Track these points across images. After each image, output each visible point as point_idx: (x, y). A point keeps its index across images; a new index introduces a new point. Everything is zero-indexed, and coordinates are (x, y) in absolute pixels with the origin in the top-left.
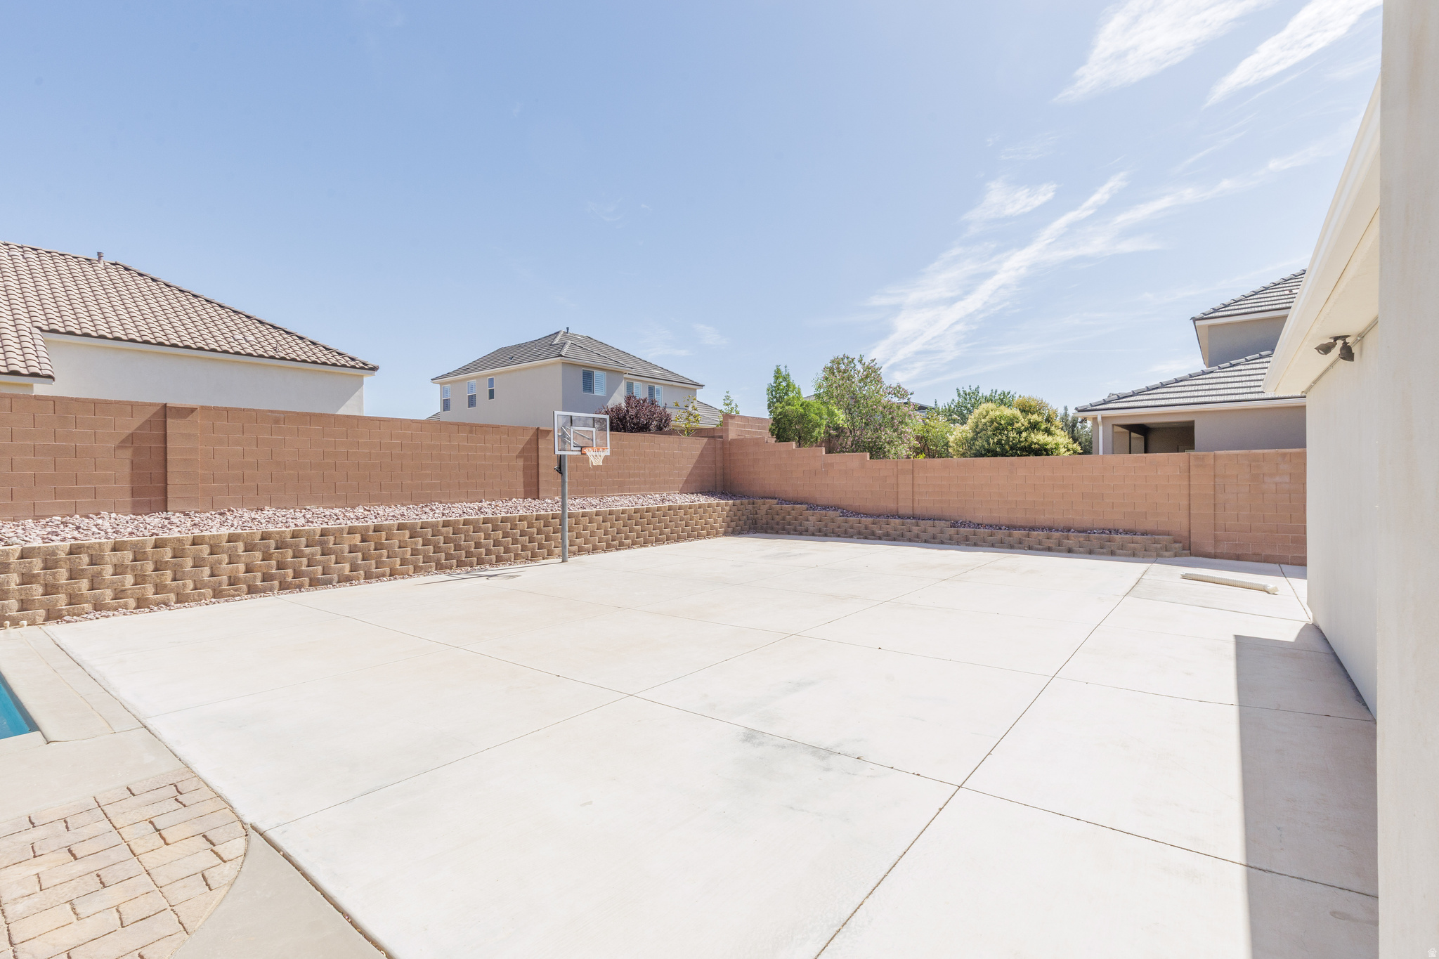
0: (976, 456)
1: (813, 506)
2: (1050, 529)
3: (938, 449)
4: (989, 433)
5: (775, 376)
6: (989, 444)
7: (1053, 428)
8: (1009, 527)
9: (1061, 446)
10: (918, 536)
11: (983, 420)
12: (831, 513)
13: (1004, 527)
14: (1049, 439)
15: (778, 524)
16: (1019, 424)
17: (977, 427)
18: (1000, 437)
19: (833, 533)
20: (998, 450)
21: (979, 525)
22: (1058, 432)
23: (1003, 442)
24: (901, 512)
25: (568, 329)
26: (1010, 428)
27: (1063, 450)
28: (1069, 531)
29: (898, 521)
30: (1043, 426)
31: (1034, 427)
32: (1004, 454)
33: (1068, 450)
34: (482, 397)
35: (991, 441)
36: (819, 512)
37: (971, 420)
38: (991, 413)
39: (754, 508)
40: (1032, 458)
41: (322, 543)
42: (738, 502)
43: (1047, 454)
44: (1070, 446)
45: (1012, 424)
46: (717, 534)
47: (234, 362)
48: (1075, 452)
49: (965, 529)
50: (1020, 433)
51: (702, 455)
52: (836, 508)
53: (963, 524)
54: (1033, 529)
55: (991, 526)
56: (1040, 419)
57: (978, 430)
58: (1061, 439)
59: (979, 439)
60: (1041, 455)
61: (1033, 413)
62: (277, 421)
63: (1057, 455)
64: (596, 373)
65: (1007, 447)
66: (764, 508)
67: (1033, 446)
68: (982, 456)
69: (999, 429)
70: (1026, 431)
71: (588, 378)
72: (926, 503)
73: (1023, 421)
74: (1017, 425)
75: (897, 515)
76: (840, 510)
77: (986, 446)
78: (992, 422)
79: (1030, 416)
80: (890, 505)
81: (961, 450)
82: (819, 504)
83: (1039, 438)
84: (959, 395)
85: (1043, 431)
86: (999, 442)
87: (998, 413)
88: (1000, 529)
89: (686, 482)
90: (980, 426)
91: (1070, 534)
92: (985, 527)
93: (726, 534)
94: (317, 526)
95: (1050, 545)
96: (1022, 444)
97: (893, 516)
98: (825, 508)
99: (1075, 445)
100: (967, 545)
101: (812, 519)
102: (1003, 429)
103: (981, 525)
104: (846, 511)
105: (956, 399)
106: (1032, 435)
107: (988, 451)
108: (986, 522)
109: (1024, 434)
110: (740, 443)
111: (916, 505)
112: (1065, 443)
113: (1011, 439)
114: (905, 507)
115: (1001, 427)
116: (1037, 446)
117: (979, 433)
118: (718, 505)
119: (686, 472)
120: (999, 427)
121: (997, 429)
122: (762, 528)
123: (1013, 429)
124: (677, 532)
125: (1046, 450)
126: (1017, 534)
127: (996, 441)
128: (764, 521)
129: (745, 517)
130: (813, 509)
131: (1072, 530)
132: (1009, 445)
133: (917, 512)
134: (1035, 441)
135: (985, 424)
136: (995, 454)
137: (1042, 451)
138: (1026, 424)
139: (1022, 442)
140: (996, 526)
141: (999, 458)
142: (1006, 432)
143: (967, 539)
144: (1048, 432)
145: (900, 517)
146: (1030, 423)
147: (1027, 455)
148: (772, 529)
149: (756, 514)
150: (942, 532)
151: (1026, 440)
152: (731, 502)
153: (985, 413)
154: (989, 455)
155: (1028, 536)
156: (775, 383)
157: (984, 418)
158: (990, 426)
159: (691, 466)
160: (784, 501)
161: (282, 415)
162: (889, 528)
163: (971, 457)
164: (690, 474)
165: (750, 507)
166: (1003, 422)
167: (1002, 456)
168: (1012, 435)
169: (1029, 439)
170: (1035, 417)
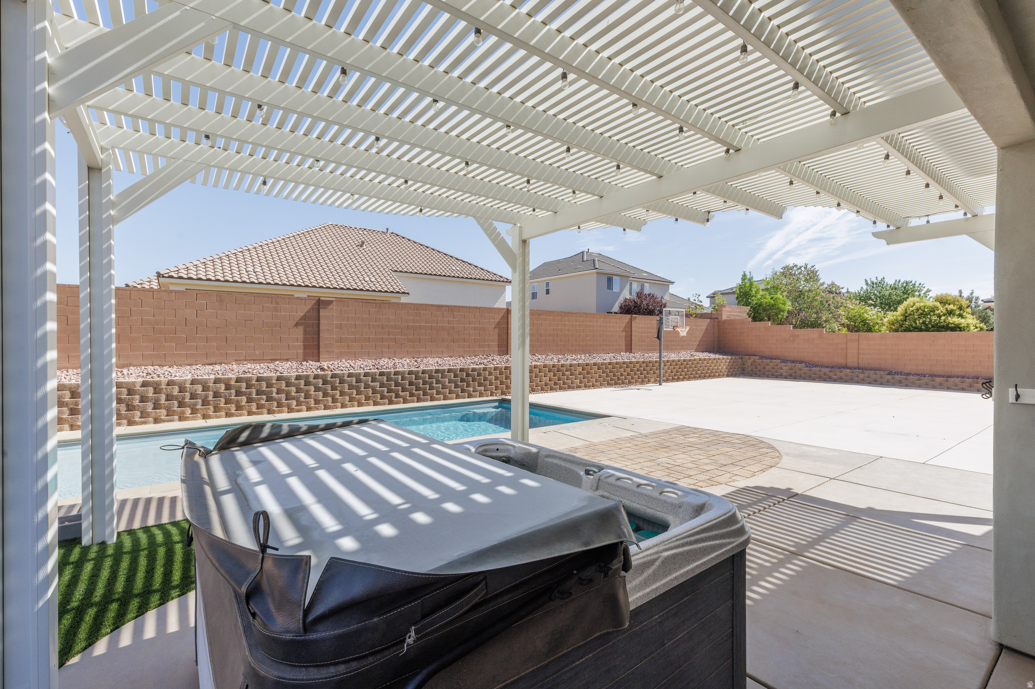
0: (905, 331)
1: (784, 361)
2: (963, 377)
3: (857, 324)
4: (916, 317)
5: (742, 278)
6: (916, 324)
7: (965, 314)
8: (931, 376)
9: (972, 325)
10: (863, 380)
11: (911, 309)
12: (799, 365)
13: (928, 376)
14: (962, 321)
15: (760, 371)
16: (939, 311)
17: (906, 313)
18: (924, 319)
19: (800, 377)
20: (923, 327)
21: (908, 374)
22: (968, 316)
23: (927, 322)
24: (849, 365)
25: (588, 249)
26: (932, 313)
27: (972, 328)
28: (978, 378)
29: (848, 370)
30: (957, 312)
31: (950, 313)
32: (927, 330)
33: (977, 328)
34: (541, 293)
35: (918, 322)
36: (790, 365)
37: (901, 309)
38: (917, 304)
39: (742, 361)
40: (949, 333)
41: (570, 370)
42: (733, 357)
43: (961, 331)
44: (978, 325)
45: (934, 311)
46: (723, 376)
47: (455, 281)
48: (981, 329)
49: (899, 376)
50: (940, 317)
51: (707, 329)
52: (801, 362)
53: (897, 373)
54: (950, 377)
55: (917, 375)
56: (955, 308)
57: (906, 315)
58: (970, 320)
59: (907, 321)
60: (956, 331)
61: (949, 304)
62: (539, 315)
63: (968, 331)
64: (614, 278)
65: (930, 326)
66: (749, 362)
67: (950, 325)
68: (910, 331)
69: (924, 314)
70: (944, 316)
71: (610, 280)
72: (867, 359)
73: (942, 309)
74: (937, 312)
75: (846, 367)
76: (804, 364)
77: (914, 325)
78: (918, 310)
79: (947, 306)
80: (842, 361)
81: (893, 327)
82: (788, 359)
83: (954, 320)
84: (867, 284)
85: (957, 315)
86: (924, 323)
87: (922, 304)
88: (924, 376)
89: (699, 345)
90: (909, 312)
91: (978, 380)
92: (913, 375)
93: (728, 376)
94: (568, 362)
95: (964, 387)
96: (942, 324)
97: (844, 368)
98: (793, 362)
99: (981, 325)
100: (900, 386)
101: (785, 368)
102: (926, 314)
103: (910, 374)
104: (810, 365)
105: (865, 287)
106: (949, 318)
107: (916, 328)
108: (913, 372)
109: (943, 318)
110: (730, 322)
111: (860, 361)
112: (974, 323)
113: (933, 321)
114: (852, 361)
115: (925, 313)
116: (953, 325)
117: (907, 317)
118: (723, 359)
119: (698, 339)
120: (923, 313)
121: (921, 314)
122: (748, 373)
123: (934, 314)
124: (704, 374)
125: (960, 328)
126: (938, 380)
127: (921, 322)
128: (750, 369)
129: (737, 366)
130: (785, 363)
131: (980, 378)
132: (931, 324)
133: (861, 365)
134: (951, 322)
135: (913, 311)
136: (921, 330)
137: (957, 328)
138: (944, 311)
139: (941, 323)
140: (922, 375)
141: (924, 333)
142: (929, 316)
143: (900, 382)
144: (961, 316)
145: (850, 368)
146: (947, 310)
147: (945, 331)
148: (756, 374)
149: (744, 365)
150: (881, 377)
151: (944, 321)
152: (730, 357)
153: (912, 304)
154: (916, 330)
155: (947, 381)
156: (742, 283)
157: (912, 307)
158: (916, 312)
159: (701, 336)
160: (762, 357)
161: (541, 312)
162: (842, 375)
163: (901, 332)
164: (700, 341)
165: (740, 360)
166: (926, 310)
167: (926, 331)
168: (934, 318)
169: (947, 321)
170: (951, 307)
